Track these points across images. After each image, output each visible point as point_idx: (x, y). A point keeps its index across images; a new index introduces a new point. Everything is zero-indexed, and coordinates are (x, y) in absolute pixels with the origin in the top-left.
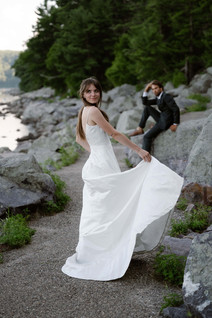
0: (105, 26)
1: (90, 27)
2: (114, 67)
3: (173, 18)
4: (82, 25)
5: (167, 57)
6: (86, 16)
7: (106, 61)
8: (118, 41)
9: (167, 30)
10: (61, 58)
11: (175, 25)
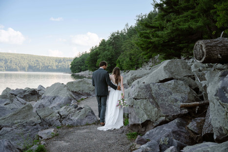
1: (109, 56)
3: (132, 57)
4: (107, 56)
5: (131, 65)
6: (109, 53)
7: (113, 65)
8: (116, 60)
9: (130, 59)
11: (133, 58)
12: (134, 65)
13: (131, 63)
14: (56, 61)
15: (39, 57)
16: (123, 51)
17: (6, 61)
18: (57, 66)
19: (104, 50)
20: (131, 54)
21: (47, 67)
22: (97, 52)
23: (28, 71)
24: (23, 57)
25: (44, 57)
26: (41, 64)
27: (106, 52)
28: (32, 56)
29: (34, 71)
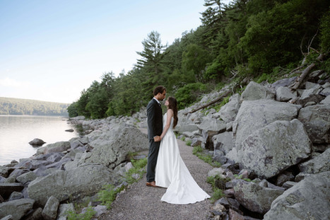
0: (104, 99)
1: (100, 99)
2: (108, 111)
3: (127, 99)
4: (98, 98)
5: (126, 109)
6: (99, 95)
7: (105, 109)
9: (125, 101)
10: (91, 107)
12: (129, 109)
13: (125, 106)
14: (61, 106)
15: (44, 102)
16: (116, 92)
17: (11, 106)
18: (62, 111)
19: (95, 91)
20: (125, 95)
21: (52, 111)
22: (88, 94)
23: (33, 114)
24: (28, 102)
25: (50, 103)
26: (46, 109)
27: (97, 94)
28: (37, 101)
29: (39, 115)
